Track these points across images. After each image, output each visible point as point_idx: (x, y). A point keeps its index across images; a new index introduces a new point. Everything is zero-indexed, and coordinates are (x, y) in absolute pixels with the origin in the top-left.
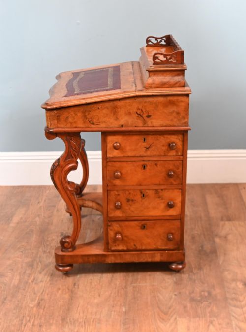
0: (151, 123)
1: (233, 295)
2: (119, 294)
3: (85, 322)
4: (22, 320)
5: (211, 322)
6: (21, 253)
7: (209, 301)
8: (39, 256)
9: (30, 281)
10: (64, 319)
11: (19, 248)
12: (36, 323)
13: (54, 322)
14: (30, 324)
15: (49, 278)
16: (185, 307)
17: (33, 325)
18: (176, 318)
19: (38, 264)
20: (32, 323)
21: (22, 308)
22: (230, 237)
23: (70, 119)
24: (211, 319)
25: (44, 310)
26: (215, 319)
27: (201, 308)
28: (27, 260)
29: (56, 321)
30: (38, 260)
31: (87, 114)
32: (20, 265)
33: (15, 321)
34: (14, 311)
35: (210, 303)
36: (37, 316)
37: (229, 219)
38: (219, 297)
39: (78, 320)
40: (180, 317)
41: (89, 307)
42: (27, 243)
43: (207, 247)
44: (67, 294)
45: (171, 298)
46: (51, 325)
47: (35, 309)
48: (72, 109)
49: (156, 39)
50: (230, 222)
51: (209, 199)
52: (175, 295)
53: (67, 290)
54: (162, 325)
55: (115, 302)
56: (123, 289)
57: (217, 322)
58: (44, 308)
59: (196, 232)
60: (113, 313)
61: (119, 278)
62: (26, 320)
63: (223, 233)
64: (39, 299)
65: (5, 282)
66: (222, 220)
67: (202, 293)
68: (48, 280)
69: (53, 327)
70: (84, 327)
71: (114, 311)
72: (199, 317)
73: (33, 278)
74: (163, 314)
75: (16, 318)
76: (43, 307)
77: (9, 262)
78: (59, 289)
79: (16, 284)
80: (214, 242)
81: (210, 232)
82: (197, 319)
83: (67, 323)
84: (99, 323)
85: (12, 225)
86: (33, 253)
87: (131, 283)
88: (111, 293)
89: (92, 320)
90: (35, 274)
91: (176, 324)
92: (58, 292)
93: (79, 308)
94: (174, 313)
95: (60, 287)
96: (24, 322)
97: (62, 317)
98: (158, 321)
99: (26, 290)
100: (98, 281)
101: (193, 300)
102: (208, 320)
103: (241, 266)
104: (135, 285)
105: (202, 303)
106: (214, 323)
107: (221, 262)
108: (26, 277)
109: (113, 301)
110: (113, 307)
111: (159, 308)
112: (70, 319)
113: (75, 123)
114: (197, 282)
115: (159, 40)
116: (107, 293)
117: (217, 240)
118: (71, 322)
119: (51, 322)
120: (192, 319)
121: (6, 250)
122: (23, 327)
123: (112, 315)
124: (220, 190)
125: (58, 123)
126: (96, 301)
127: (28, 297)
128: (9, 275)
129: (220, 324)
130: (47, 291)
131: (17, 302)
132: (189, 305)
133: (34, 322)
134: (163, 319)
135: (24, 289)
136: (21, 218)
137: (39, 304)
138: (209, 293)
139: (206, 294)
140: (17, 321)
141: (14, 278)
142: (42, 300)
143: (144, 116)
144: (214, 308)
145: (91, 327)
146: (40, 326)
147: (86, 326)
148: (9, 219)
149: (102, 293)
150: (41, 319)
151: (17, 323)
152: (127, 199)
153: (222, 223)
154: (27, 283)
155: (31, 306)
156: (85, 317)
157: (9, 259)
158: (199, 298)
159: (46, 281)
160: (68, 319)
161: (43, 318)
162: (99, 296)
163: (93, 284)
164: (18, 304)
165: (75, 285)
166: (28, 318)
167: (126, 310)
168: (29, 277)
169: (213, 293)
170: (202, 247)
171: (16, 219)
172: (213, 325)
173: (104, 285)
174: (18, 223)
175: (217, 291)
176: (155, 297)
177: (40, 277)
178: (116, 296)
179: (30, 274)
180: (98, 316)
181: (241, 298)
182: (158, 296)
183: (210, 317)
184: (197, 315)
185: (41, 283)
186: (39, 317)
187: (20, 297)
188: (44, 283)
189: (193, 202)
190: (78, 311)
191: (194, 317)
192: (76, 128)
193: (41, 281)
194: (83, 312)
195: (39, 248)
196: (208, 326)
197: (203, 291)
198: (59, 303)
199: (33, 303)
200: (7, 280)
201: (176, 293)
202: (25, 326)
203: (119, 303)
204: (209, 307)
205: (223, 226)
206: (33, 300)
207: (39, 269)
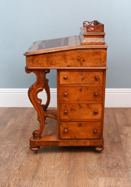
0: (85, 65)
2: (66, 164)
3: (45, 179)
4: (9, 177)
5: (118, 180)
6: (11, 141)
7: (117, 168)
8: (21, 143)
9: (15, 156)
10: (34, 176)
11: (10, 139)
12: (17, 178)
13: (28, 178)
14: (14, 179)
15: (26, 155)
16: (103, 171)
17: (16, 179)
18: (98, 177)
19: (20, 147)
20: (15, 178)
21: (10, 170)
22: (129, 135)
23: (40, 62)
24: (119, 178)
25: (22, 171)
26: (121, 178)
27: (112, 172)
28: (14, 145)
29: (29, 177)
30: (20, 145)
31: (49, 59)
32: (10, 148)
33: (5, 177)
34: (5, 172)
35: (118, 169)
36: (18, 175)
37: (128, 126)
38: (123, 166)
39: (41, 178)
40: (100, 177)
41: (48, 170)
42: (15, 136)
43: (116, 140)
44: (36, 164)
45: (95, 166)
46: (26, 179)
47: (17, 171)
48: (41, 56)
49: (89, 23)
50: (129, 127)
51: (117, 115)
52: (98, 165)
53: (36, 161)
54: (90, 181)
55: (63, 168)
56: (68, 161)
57: (122, 180)
58: (23, 170)
59: (110, 132)
60: (62, 174)
61: (66, 156)
62: (11, 177)
63: (125, 132)
64: (20, 165)
65: (1, 156)
66: (125, 126)
68: (25, 156)
69: (27, 181)
70: (45, 181)
71: (63, 173)
72: (111, 177)
73: (17, 154)
74: (91, 175)
75: (6, 176)
76: (22, 170)
77: (4, 146)
78: (32, 160)
79: (7, 157)
80: (120, 137)
81: (118, 132)
82: (110, 178)
83: (35, 179)
84: (53, 179)
85: (7, 127)
86: (18, 141)
87: (73, 158)
88: (61, 163)
89: (50, 177)
90: (18, 152)
91: (98, 180)
92: (31, 162)
93: (43, 171)
94: (97, 175)
95: (32, 159)
96: (10, 178)
97: (32, 175)
98: (88, 179)
99: (13, 161)
100: (54, 157)
101: (108, 167)
102: (117, 179)
104: (75, 159)
105: (113, 169)
106: (120, 180)
107: (124, 148)
108: (13, 154)
110: (62, 171)
111: (88, 171)
112: (37, 177)
113: (42, 64)
114: (110, 158)
115: (90, 23)
116: (58, 163)
117: (122, 136)
118: (37, 178)
119: (26, 178)
120: (107, 178)
121: (3, 140)
122: (10, 180)
123: (61, 175)
124: (124, 111)
125: (32, 64)
126: (52, 167)
127: (14, 165)
128: (4, 152)
129: (123, 181)
130: (25, 162)
132: (105, 170)
133: (16, 178)
134: (91, 178)
135: (11, 160)
136: (12, 124)
137: (19, 168)
138: (117, 164)
140: (6, 177)
141: (6, 154)
142: (21, 166)
143: (81, 60)
144: (120, 172)
145: (49, 181)
146: (20, 180)
147: (46, 181)
148: (5, 124)
149: (56, 163)
150: (20, 176)
151: (6, 178)
152: (71, 109)
153: (124, 128)
154: (13, 157)
155: (15, 169)
156: (45, 176)
157: (4, 144)
158: (111, 167)
159: (24, 156)
160: (36, 176)
161: (21, 176)
162: (54, 165)
163: (51, 158)
164: (8, 168)
165: (40, 158)
166: (13, 176)
167: (69, 172)
168: (15, 154)
169: (120, 164)
170: (113, 140)
171: (9, 124)
172: (120, 182)
173: (57, 159)
174: (10, 126)
175: (122, 163)
176: (86, 165)
177: (21, 154)
178: (63, 165)
179: (15, 152)
180: (53, 175)
182: (88, 165)
183: (118, 177)
184: (110, 176)
185: (22, 157)
186: (19, 175)
187: (9, 165)
188: (23, 157)
189: (108, 117)
190: (42, 172)
191: (108, 177)
192: (43, 67)
193: (21, 156)
194: (45, 173)
195: (22, 139)
196: (117, 182)
197: (114, 163)
198: (31, 168)
199: (16, 167)
200: (2, 155)
201: (98, 164)
202: (11, 180)
203: (65, 169)
204: (117, 171)
205: (125, 129)
206: (16, 166)
207: (21, 150)
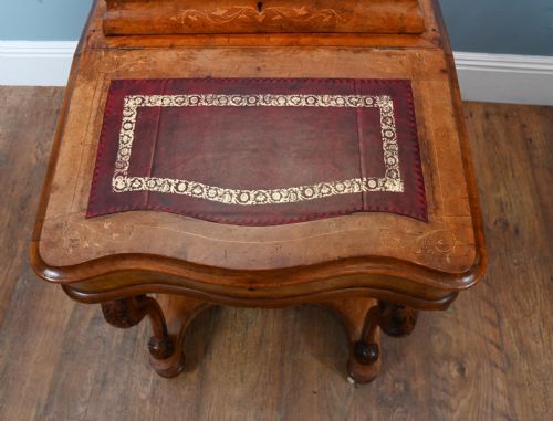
1: (442, 396)
2: (272, 379)
7: (405, 405)
9: (140, 336)
16: (369, 419)
21: (129, 401)
25: (161, 407)
34: (119, 408)
35: (406, 412)
38: (421, 397)
41: (226, 406)
47: (148, 403)
55: (265, 398)
58: (162, 402)
65: (104, 334)
67: (397, 385)
73: (143, 328)
76: (159, 401)
79: (120, 341)
87: (290, 354)
88: (260, 375)
93: (212, 408)
99: (134, 358)
100: (241, 344)
101: (381, 400)
103: (458, 322)
104: (296, 357)
105: (394, 411)
109: (263, 394)
110: (262, 408)
114: (389, 357)
116: (253, 375)
126: (237, 393)
127: (138, 375)
131: (122, 387)
132: (374, 414)
135: (132, 356)
137: (153, 393)
138: (407, 388)
139: (402, 388)
142: (158, 382)
149: (246, 373)
154: (135, 340)
155: (143, 396)
158: (390, 398)
162: (242, 380)
163: (233, 351)
164: (124, 392)
165: (205, 349)
169: (413, 386)
173: (248, 355)
175: (419, 383)
176: (325, 389)
178: (266, 384)
181: (453, 402)
182: (330, 389)
187: (126, 374)
190: (211, 414)
194: (219, 418)
197: (398, 381)
199: (145, 389)
200: (107, 330)
203: (271, 401)
206: (144, 382)
